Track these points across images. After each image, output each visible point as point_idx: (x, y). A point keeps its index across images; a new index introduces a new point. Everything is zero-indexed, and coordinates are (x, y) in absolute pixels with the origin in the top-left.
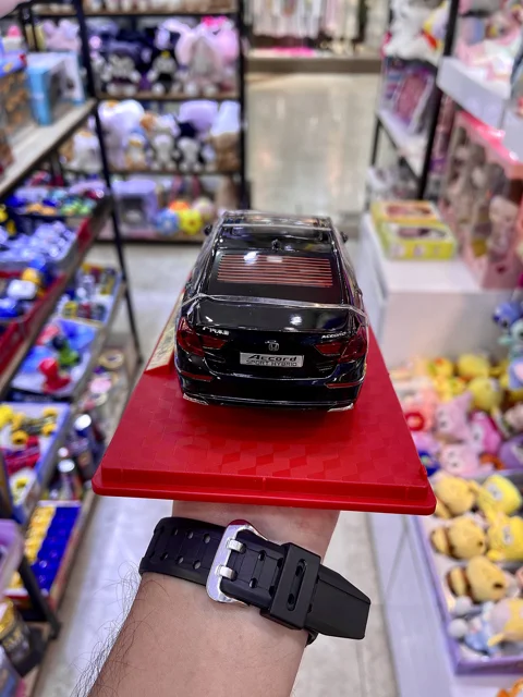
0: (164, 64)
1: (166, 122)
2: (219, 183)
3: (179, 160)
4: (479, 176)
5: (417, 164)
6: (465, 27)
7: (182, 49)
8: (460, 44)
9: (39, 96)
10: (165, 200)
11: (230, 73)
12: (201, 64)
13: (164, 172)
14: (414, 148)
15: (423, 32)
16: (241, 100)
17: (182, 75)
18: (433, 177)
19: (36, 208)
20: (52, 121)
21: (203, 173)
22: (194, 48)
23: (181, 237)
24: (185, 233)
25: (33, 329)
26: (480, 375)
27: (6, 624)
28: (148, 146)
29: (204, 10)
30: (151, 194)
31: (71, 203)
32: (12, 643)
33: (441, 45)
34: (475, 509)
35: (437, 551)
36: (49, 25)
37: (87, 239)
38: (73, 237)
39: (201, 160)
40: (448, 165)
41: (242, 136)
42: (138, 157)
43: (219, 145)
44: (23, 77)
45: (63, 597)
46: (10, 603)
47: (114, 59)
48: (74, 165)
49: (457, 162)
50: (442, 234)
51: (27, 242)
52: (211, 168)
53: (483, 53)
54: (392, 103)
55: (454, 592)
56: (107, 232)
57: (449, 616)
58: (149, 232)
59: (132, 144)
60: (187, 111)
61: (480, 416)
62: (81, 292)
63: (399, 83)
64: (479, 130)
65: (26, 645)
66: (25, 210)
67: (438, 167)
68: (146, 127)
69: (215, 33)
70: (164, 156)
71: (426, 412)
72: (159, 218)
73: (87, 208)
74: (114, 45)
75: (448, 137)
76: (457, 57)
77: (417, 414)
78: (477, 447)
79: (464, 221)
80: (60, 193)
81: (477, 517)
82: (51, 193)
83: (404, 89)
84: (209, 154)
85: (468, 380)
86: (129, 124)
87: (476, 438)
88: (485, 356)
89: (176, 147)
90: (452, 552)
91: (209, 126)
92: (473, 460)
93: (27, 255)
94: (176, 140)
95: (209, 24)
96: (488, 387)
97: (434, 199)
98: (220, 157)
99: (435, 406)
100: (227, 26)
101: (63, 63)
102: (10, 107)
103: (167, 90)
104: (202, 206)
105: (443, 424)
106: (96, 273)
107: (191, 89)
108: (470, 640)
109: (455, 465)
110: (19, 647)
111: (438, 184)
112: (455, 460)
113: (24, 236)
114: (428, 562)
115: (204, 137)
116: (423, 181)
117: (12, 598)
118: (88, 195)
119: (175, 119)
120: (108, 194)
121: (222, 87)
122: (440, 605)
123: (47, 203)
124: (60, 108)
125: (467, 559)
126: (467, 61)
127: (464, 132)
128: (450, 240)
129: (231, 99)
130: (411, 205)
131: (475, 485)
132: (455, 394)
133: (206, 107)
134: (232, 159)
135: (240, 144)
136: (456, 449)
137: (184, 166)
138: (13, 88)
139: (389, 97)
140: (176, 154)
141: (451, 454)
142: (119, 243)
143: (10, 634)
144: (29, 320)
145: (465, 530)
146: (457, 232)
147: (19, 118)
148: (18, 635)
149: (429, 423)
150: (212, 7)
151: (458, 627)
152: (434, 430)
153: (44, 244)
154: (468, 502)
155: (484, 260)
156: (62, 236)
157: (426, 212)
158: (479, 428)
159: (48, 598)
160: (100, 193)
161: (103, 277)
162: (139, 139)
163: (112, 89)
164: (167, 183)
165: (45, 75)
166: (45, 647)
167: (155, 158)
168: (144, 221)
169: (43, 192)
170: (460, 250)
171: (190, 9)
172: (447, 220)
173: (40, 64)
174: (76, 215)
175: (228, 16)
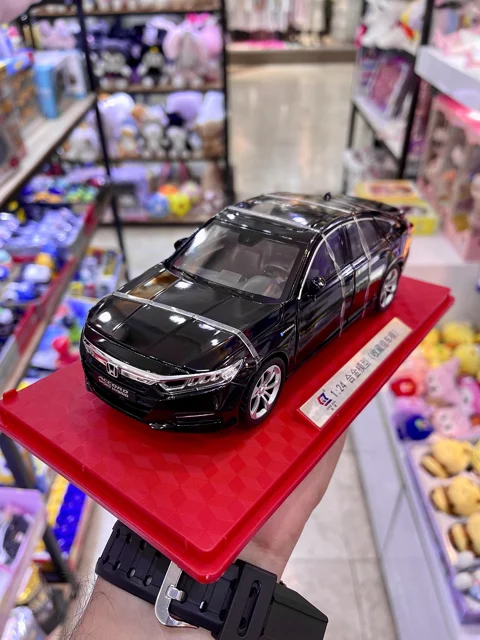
0: (153, 59)
1: (155, 113)
2: (204, 168)
3: (168, 148)
4: (458, 155)
5: (396, 146)
6: (441, 17)
7: (170, 45)
8: (437, 34)
9: (46, 91)
10: (155, 185)
11: (214, 66)
12: (187, 58)
13: (154, 159)
14: (393, 133)
15: (400, 24)
16: (225, 90)
17: (170, 69)
18: (412, 157)
19: (43, 196)
20: (58, 114)
21: (192, 159)
22: (181, 43)
23: (171, 219)
24: (175, 215)
25: (49, 309)
26: (466, 342)
27: (32, 588)
28: (139, 136)
29: (189, 7)
30: (143, 180)
31: (75, 190)
32: (38, 605)
33: (418, 36)
34: (470, 469)
35: (437, 509)
36: (45, 25)
37: (92, 224)
38: (80, 222)
39: (189, 147)
40: (426, 147)
41: (226, 123)
42: (130, 146)
43: (205, 133)
44: (31, 73)
45: (81, 560)
46: (36, 568)
47: (106, 56)
48: (71, 154)
49: (435, 144)
50: (424, 211)
51: (37, 228)
52: (198, 154)
53: (459, 42)
54: (367, 90)
55: (456, 547)
56: (108, 217)
57: (453, 570)
58: (141, 215)
59: (125, 134)
60: (174, 102)
61: (468, 380)
62: (85, 273)
63: (373, 71)
64: (458, 113)
65: (50, 605)
66: (32, 199)
67: (416, 148)
68: (136, 118)
69: (200, 29)
70: (154, 144)
71: (417, 377)
72: (151, 202)
73: (90, 195)
74: (106, 43)
75: (426, 120)
76: (434, 45)
77: (408, 380)
78: (468, 409)
79: (444, 198)
80: (63, 182)
81: (471, 476)
82: (56, 183)
83: (379, 77)
84: (195, 142)
85: (453, 346)
86: (121, 116)
87: (466, 401)
88: (468, 324)
89: (165, 135)
90: (452, 510)
91: (195, 115)
92: (465, 423)
93: (37, 240)
94: (165, 129)
95: (193, 20)
96: (473, 353)
97: (414, 178)
98: (207, 144)
99: (424, 372)
100: (211, 22)
101: (66, 61)
102: (21, 102)
103: (156, 83)
104: (190, 189)
105: (434, 389)
106: (98, 254)
107: (178, 81)
108: (475, 591)
109: (448, 427)
110: (44, 609)
111: (417, 164)
112: (447, 422)
113: (34, 222)
114: (429, 520)
115: (190, 125)
116: (402, 163)
117: (37, 562)
118: (90, 183)
119: (163, 110)
120: (108, 181)
121: (207, 79)
122: (443, 558)
123: (53, 191)
124: (64, 102)
125: (468, 516)
126: (445, 49)
127: (441, 115)
128: (432, 216)
129: (215, 90)
130: (391, 185)
131: (469, 446)
132: (442, 360)
133: (191, 97)
134: (217, 145)
135: (224, 132)
136: (448, 412)
137: (173, 153)
138: (23, 85)
139: (365, 84)
140: (166, 143)
141: (444, 417)
142: (119, 225)
143: (36, 597)
144: (46, 302)
145: (463, 488)
146: (438, 209)
147: (29, 112)
148: (43, 597)
149: (420, 389)
150: (197, 5)
151: (463, 580)
152: (425, 395)
153: (53, 230)
154: (463, 462)
155: (467, 235)
156: (69, 222)
157: (407, 191)
158: (468, 393)
159: (67, 561)
160: (101, 181)
161: (105, 259)
162: (130, 129)
163: (105, 83)
164: (156, 169)
165: (51, 71)
166: (67, 605)
167: (145, 146)
168: (137, 205)
169: (48, 181)
170: (442, 226)
171: (177, 7)
172: (428, 197)
173: (46, 61)
174: (81, 202)
175: (211, 12)
